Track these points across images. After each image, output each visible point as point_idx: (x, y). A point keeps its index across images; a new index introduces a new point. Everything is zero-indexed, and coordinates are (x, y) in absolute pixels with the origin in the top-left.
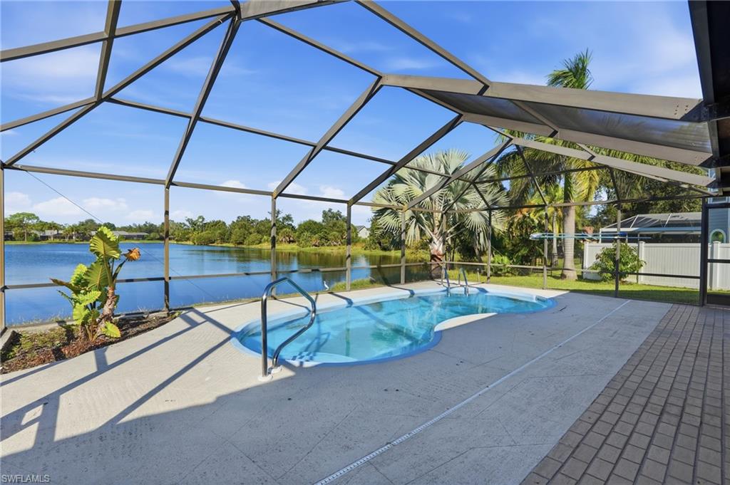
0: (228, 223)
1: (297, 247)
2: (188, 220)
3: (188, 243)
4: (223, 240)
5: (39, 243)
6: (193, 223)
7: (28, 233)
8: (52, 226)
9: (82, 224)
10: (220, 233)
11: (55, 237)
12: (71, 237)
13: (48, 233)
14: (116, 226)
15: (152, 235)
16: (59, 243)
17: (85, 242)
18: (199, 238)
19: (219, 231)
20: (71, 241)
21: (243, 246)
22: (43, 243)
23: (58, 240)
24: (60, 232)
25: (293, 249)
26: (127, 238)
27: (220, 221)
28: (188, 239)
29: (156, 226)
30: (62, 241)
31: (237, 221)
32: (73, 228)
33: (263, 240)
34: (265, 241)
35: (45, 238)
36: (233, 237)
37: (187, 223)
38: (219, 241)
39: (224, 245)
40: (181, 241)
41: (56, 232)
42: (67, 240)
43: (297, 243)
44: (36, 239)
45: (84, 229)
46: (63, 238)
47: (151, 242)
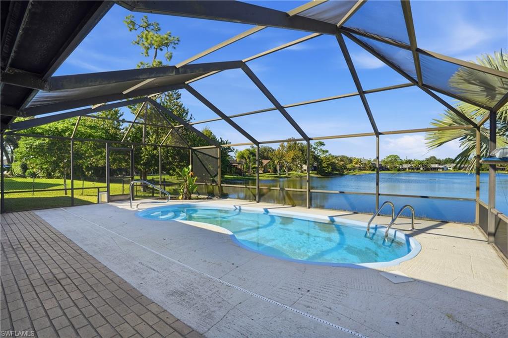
7: (394, 167)
8: (408, 162)
9: (427, 160)
11: (409, 168)
12: (418, 169)
13: (405, 166)
16: (411, 172)
17: (428, 172)
20: (419, 171)
23: (410, 171)
24: (413, 165)
30: (413, 171)
32: (421, 163)
35: (404, 169)
41: (410, 165)
42: (415, 170)
44: (399, 170)
45: (428, 163)
46: (413, 169)
47: (483, 172)
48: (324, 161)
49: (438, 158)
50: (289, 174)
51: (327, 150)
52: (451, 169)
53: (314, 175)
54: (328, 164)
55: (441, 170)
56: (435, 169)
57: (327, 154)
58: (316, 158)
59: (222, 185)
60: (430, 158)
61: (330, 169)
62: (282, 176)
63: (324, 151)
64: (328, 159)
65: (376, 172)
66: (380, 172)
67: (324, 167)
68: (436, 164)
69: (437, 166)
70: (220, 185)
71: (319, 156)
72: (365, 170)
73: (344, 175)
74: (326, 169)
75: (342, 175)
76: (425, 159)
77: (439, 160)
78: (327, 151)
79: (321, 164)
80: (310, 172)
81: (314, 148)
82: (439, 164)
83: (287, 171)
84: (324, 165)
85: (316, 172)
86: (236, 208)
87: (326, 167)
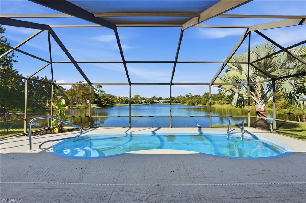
0: (201, 96)
1: (230, 106)
2: (186, 95)
3: (186, 104)
4: (198, 103)
5: (140, 104)
6: (188, 96)
7: (138, 101)
8: (144, 99)
9: (152, 98)
10: (197, 100)
11: (145, 102)
12: (149, 102)
13: (143, 101)
14: (163, 98)
15: (173, 101)
17: (152, 104)
18: (189, 102)
19: (196, 99)
20: (149, 104)
21: (206, 106)
22: (141, 104)
23: (145, 103)
24: (146, 101)
25: (228, 107)
26: (165, 102)
27: (198, 95)
28: (185, 103)
29: (175, 98)
30: (146, 104)
31: (205, 95)
32: (150, 100)
33: (215, 103)
34: (216, 104)
35: (142, 103)
36: (202, 102)
37: (186, 96)
38: (196, 103)
39: (199, 105)
40: (183, 103)
41: (145, 101)
43: (230, 104)
44: (140, 103)
45: (153, 100)
46: (146, 103)
47: (173, 104)
48: (102, 98)
49: (156, 97)
50: (78, 106)
51: (104, 90)
52: (162, 102)
53: (95, 106)
54: (104, 100)
55: (158, 103)
56: (156, 103)
57: (103, 93)
58: (97, 95)
59: (92, 116)
60: (153, 97)
61: (106, 103)
62: (74, 107)
63: (102, 91)
64: (104, 96)
65: (129, 105)
66: (131, 104)
67: (102, 102)
68: (156, 100)
69: (156, 101)
70: (91, 116)
71: (98, 94)
72: (122, 103)
73: (113, 106)
74: (103, 102)
75: (112, 106)
76: (151, 98)
77: (157, 98)
78: (104, 92)
79: (100, 99)
80: (92, 105)
81: (95, 89)
82: (157, 100)
83: (77, 104)
84: (102, 100)
85: (96, 105)
86: (128, 134)
87: (103, 101)
